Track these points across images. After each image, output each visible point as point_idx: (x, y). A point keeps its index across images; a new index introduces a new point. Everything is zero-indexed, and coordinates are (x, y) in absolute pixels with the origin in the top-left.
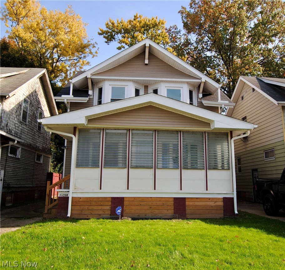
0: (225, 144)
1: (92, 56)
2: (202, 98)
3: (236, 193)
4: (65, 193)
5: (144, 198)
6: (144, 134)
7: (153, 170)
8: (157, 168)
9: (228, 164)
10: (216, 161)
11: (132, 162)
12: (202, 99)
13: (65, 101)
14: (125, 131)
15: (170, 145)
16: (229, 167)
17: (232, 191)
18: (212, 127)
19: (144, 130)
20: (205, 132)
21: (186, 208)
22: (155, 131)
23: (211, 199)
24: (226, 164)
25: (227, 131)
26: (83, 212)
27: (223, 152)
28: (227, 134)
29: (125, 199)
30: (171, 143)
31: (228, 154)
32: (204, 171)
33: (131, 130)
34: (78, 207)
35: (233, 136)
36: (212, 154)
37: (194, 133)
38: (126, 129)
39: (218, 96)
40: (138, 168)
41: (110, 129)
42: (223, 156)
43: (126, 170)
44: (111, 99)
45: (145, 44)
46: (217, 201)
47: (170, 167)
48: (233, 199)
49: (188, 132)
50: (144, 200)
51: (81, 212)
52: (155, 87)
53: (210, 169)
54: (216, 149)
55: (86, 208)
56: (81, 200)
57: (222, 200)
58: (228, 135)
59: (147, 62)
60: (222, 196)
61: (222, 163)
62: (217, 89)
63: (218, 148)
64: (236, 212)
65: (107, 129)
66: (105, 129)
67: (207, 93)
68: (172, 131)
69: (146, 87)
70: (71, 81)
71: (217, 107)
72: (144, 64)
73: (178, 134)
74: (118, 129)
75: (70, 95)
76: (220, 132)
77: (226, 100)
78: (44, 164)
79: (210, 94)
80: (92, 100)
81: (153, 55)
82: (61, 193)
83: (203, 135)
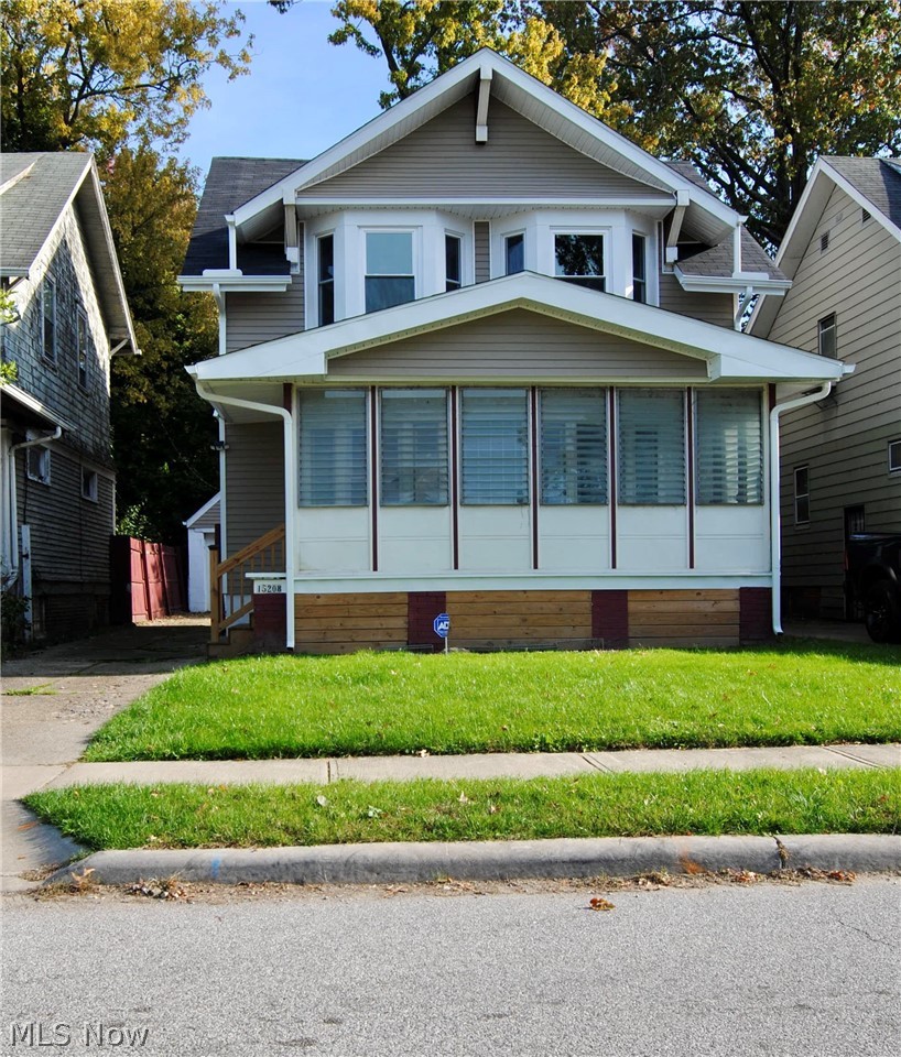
0: (752, 427)
1: (228, 73)
2: (676, 262)
3: (779, 574)
4: (272, 583)
5: (505, 594)
6: (499, 402)
7: (529, 511)
8: (541, 505)
9: (760, 488)
10: (720, 479)
11: (466, 487)
12: (676, 268)
13: (215, 290)
14: (441, 394)
16: (761, 496)
17: (767, 569)
18: (712, 374)
19: (498, 387)
20: (689, 388)
21: (627, 621)
22: (533, 388)
23: (703, 594)
24: (752, 489)
25: (760, 385)
26: (329, 635)
27: (742, 453)
28: (756, 395)
29: (448, 598)
30: (573, 418)
31: (758, 455)
32: (683, 512)
33: (460, 387)
34: (313, 624)
35: (777, 398)
36: (707, 456)
37: (653, 392)
38: (442, 387)
39: (733, 251)
40: (484, 505)
41: (394, 388)
42: (744, 464)
43: (449, 511)
44: (366, 277)
45: (478, 72)
46: (722, 598)
48: (771, 592)
49: (635, 390)
50: (504, 600)
51: (322, 636)
52: (512, 229)
53: (701, 504)
54: (721, 441)
55: (337, 623)
56: (320, 601)
57: (737, 595)
58: (760, 398)
59: (482, 134)
60: (736, 585)
61: (740, 486)
62: (730, 230)
63: (728, 441)
64: (778, 629)
65: (387, 388)
66: (380, 387)
67: (695, 243)
68: (587, 388)
69: (482, 229)
70: (229, 218)
71: (731, 296)
72: (471, 142)
73: (605, 398)
74: (419, 387)
75: (228, 267)
76: (736, 389)
77: (760, 270)
78: (101, 505)
79: (704, 246)
80: (298, 280)
81: (504, 107)
82: (262, 582)
83: (683, 399)
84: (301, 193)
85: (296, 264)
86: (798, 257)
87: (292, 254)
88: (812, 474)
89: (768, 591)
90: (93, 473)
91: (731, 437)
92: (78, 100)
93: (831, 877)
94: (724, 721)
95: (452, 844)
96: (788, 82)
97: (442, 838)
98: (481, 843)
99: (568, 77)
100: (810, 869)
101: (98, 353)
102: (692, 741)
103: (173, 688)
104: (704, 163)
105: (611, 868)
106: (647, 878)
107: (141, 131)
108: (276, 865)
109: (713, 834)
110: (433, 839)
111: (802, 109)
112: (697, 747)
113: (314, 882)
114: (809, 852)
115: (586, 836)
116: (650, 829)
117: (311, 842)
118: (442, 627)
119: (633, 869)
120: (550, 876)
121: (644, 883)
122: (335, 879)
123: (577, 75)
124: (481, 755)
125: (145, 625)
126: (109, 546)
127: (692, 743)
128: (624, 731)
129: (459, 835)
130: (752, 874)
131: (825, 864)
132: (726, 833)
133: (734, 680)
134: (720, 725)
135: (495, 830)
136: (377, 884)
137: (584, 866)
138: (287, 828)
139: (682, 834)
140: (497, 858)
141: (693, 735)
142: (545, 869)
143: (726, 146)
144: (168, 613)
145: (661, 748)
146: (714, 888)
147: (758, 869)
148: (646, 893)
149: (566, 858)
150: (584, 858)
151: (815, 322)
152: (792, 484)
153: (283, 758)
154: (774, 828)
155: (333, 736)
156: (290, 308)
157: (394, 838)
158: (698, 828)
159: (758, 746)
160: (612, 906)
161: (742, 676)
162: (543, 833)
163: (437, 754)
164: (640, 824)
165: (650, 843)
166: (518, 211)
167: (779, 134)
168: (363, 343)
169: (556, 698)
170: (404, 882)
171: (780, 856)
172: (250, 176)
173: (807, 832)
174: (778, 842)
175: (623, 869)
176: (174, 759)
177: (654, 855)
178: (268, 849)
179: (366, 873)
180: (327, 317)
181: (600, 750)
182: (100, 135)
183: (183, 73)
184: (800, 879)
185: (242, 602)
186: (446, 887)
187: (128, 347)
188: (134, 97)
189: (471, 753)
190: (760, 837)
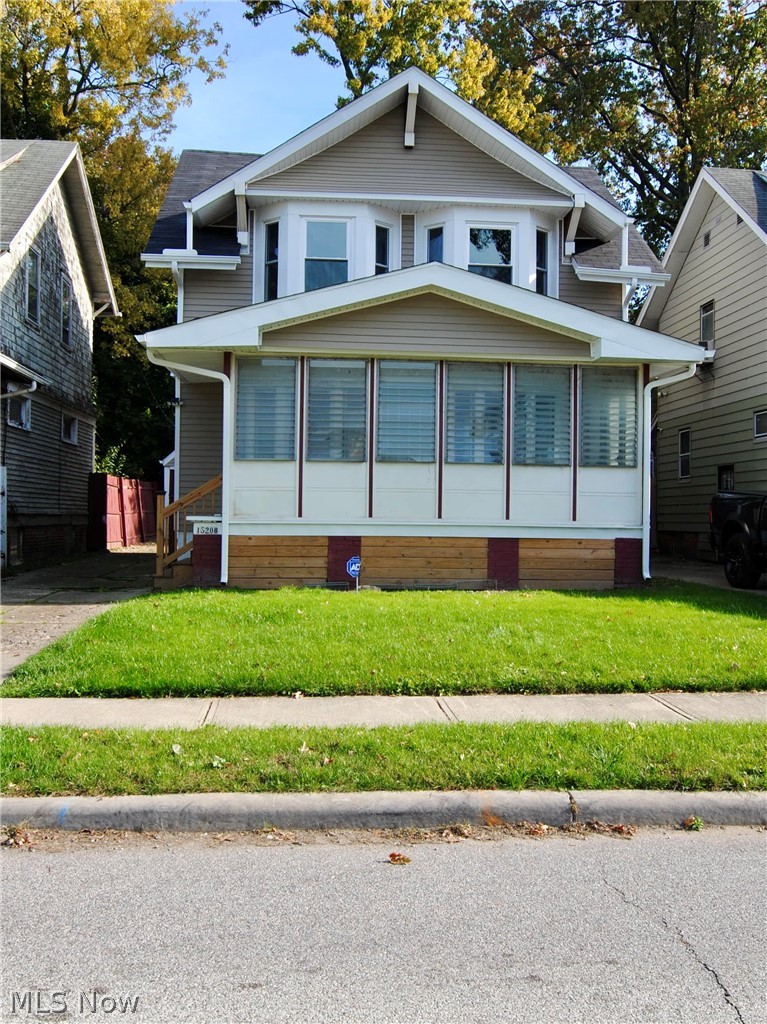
0: (629, 400)
1: (206, 76)
2: (573, 254)
3: (649, 527)
4: (210, 526)
5: (412, 540)
6: (412, 373)
7: (435, 468)
8: (446, 463)
9: (634, 452)
10: (605, 444)
11: (380, 446)
12: (573, 260)
13: (174, 267)
14: (361, 364)
15: (478, 395)
16: (635, 460)
17: (640, 523)
18: (594, 355)
19: (411, 360)
20: (576, 366)
21: (518, 565)
22: (442, 362)
23: (584, 543)
24: (629, 453)
25: (636, 365)
26: (258, 571)
27: (622, 422)
28: (634, 373)
29: (363, 541)
30: (481, 389)
31: (633, 424)
32: (568, 472)
33: (378, 360)
34: (245, 562)
35: (651, 376)
37: (545, 368)
38: (362, 359)
39: (621, 247)
40: (396, 462)
41: (320, 358)
43: (365, 466)
44: (306, 260)
45: (407, 86)
46: (600, 547)
47: (477, 461)
48: (642, 543)
49: (529, 366)
50: (412, 544)
51: (252, 573)
52: (434, 224)
53: (586, 465)
54: (605, 412)
55: (266, 562)
56: (252, 542)
57: (613, 545)
58: (636, 375)
59: (410, 140)
60: (612, 536)
61: (620, 451)
62: (619, 231)
63: (611, 412)
64: (647, 575)
65: (314, 358)
66: (308, 358)
67: (590, 239)
68: (488, 363)
69: (408, 221)
70: (187, 205)
71: (619, 287)
72: (401, 146)
73: (503, 372)
74: (342, 359)
75: (185, 248)
76: (616, 367)
77: (644, 264)
78: (81, 447)
79: (599, 242)
80: (248, 260)
81: (428, 116)
82: (201, 524)
83: (570, 374)
84: (251, 185)
85: (246, 247)
86: (686, 251)
87: (243, 237)
88: (693, 436)
89: (640, 542)
90: (73, 419)
91: (613, 408)
92: (76, 94)
93: (615, 830)
94: (567, 668)
95: (281, 795)
96: (688, 100)
97: (275, 790)
98: (307, 795)
99: (500, 90)
100: (597, 823)
101: (82, 314)
102: (535, 687)
103: (103, 621)
104: (620, 165)
105: (420, 820)
106: (452, 829)
107: (133, 122)
108: (117, 814)
109: (516, 789)
110: (264, 791)
111: (698, 123)
112: (539, 693)
113: (151, 829)
114: (597, 807)
115: (402, 789)
116: (460, 784)
117: (156, 792)
118: (354, 568)
119: (440, 821)
120: (365, 826)
121: (447, 834)
122: (170, 828)
123: (508, 88)
124: (349, 697)
125: (119, 551)
126: (89, 482)
127: (535, 689)
128: (478, 677)
129: (289, 786)
130: (545, 827)
131: (611, 818)
132: (527, 788)
133: (591, 626)
134: (563, 673)
135: (322, 782)
136: (208, 832)
137: (396, 818)
138: (137, 777)
139: (488, 788)
140: (318, 809)
141: (538, 682)
142: (361, 820)
143: (636, 152)
144: (143, 540)
145: (508, 693)
146: (510, 841)
147: (551, 822)
148: (446, 845)
149: (380, 810)
150: (396, 810)
151: (697, 307)
152: (677, 444)
153: (174, 696)
154: (570, 783)
155: (220, 678)
156: (240, 285)
157: (230, 789)
158: (504, 783)
159: (593, 692)
160: (408, 861)
161: (600, 623)
162: (364, 786)
163: (310, 695)
164: (451, 778)
165: (456, 797)
166: (439, 207)
167: (681, 144)
168: (294, 319)
169: (430, 643)
170: (233, 830)
171: (572, 810)
172: (213, 167)
173: (598, 787)
174: (571, 798)
175: (431, 821)
176: (76, 696)
177: (459, 808)
178: (115, 797)
179: (199, 822)
180: (272, 294)
181: (455, 694)
182: (94, 125)
183: (168, 74)
184: (587, 832)
185: (185, 540)
186: (270, 837)
187: (110, 310)
188: (128, 93)
189: (341, 695)
190: (556, 793)
